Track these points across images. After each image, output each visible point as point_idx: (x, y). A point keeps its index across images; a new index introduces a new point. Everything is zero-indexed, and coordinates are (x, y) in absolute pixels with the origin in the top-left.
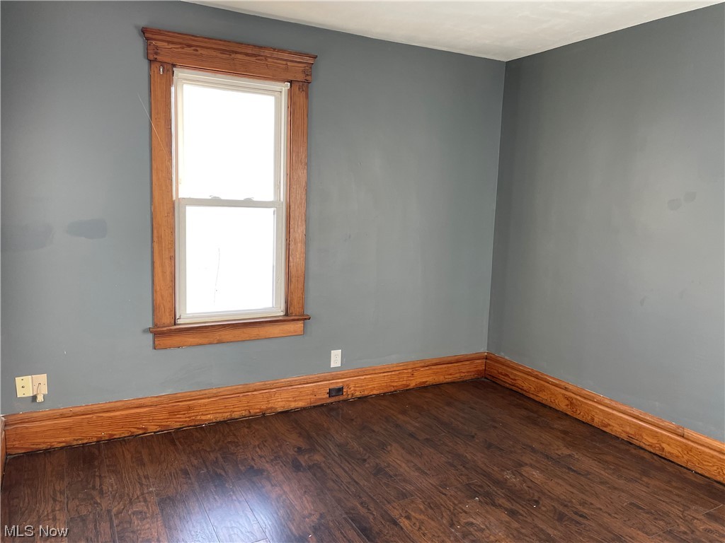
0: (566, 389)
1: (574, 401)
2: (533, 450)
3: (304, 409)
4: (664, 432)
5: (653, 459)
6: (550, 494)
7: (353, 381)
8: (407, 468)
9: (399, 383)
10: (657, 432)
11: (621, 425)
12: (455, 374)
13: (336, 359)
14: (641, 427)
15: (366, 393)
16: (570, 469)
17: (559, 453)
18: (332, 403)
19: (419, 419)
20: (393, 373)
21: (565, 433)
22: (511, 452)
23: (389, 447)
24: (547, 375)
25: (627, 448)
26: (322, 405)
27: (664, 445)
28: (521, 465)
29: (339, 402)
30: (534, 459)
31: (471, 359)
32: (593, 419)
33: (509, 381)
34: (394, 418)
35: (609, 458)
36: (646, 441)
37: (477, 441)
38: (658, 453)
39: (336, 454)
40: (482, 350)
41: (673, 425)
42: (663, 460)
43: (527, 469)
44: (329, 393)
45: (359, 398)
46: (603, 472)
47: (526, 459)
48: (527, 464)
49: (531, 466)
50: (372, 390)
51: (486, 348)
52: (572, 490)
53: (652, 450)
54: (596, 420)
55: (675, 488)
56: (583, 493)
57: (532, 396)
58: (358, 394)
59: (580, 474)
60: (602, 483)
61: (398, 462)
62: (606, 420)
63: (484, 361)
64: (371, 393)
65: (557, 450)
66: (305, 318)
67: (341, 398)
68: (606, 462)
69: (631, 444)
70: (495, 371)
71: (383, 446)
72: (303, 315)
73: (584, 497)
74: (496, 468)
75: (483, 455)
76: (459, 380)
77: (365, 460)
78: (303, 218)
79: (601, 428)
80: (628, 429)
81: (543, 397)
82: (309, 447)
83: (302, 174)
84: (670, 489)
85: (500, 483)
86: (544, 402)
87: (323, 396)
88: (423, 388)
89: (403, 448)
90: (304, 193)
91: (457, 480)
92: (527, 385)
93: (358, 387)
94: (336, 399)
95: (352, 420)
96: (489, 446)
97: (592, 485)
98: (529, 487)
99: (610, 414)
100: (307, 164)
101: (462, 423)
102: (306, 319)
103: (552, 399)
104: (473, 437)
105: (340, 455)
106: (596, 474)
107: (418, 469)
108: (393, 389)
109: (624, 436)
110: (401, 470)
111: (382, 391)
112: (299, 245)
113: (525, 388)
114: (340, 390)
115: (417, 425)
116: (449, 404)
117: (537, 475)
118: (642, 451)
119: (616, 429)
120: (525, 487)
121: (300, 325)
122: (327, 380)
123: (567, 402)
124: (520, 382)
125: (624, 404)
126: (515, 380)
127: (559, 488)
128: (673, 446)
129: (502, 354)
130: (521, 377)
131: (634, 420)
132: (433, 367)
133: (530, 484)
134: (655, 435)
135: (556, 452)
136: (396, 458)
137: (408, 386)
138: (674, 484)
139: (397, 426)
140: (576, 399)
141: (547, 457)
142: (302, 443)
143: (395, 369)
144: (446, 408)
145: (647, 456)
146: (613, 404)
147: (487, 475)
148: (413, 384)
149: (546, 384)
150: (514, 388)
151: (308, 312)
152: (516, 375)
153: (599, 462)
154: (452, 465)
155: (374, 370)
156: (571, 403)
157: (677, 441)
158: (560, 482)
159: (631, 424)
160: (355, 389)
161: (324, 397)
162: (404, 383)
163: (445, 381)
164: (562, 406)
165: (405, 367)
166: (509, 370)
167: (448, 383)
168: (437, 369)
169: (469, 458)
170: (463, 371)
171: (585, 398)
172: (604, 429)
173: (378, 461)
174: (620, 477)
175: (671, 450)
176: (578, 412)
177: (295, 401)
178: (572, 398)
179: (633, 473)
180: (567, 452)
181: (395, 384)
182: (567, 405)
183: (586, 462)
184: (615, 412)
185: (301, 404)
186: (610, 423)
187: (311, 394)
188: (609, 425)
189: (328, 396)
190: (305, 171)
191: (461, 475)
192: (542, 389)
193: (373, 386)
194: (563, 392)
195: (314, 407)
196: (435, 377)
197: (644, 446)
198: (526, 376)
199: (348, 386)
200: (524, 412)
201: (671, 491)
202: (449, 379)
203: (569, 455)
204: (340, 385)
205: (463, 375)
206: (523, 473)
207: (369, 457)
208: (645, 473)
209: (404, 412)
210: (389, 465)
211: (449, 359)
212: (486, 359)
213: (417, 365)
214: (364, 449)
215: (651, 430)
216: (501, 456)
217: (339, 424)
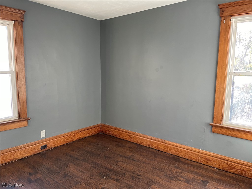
0: (128, 133)
1: (131, 136)
2: (121, 156)
3: (30, 156)
4: (159, 142)
5: (157, 151)
6: (128, 170)
7: (51, 142)
8: (77, 172)
9: (69, 140)
10: (157, 143)
11: (146, 142)
12: (91, 133)
13: (43, 134)
14: (152, 142)
15: (57, 146)
16: (133, 160)
17: (129, 155)
18: (42, 152)
19: (79, 152)
20: (67, 136)
21: (130, 148)
22: (113, 158)
23: (69, 165)
24: (122, 129)
25: (149, 149)
26: (38, 153)
27: (159, 147)
28: (117, 162)
29: (45, 151)
30: (121, 159)
31: (95, 127)
32: (137, 142)
33: (109, 133)
34: (69, 153)
35: (144, 154)
36: (154, 146)
37: (101, 156)
38: (158, 149)
39: (47, 172)
40: (99, 123)
41: (161, 140)
42: (159, 151)
43: (119, 163)
44: (41, 148)
45: (54, 148)
46: (143, 159)
47: (119, 160)
48: (119, 161)
49: (121, 161)
50: (59, 144)
51: (101, 122)
52: (135, 167)
53: (156, 149)
54: (138, 142)
55: (165, 160)
56: (138, 167)
57: (117, 137)
58: (53, 146)
59: (136, 161)
60: (143, 163)
61: (73, 170)
62: (142, 141)
63: (100, 127)
64: (59, 145)
65: (128, 154)
66: (28, 119)
67: (46, 149)
68: (144, 155)
69: (150, 148)
70: (105, 130)
71: (66, 165)
72: (27, 118)
73: (139, 169)
74: (109, 165)
75: (104, 161)
76: (92, 135)
77: (59, 172)
78: (24, 78)
79: (140, 144)
80: (148, 143)
81: (121, 137)
82: (35, 172)
83: (22, 59)
84: (163, 161)
85: (111, 170)
86: (121, 138)
87: (38, 150)
88: (79, 140)
89: (74, 164)
90: (24, 67)
91: (96, 172)
92: (115, 133)
93: (53, 144)
94: (44, 150)
95: (52, 157)
96: (106, 157)
97: (140, 164)
98: (121, 169)
99: (143, 139)
100: (24, 55)
101: (95, 151)
102: (28, 120)
103: (124, 137)
104: (100, 155)
105: (48, 172)
106: (141, 160)
107: (81, 171)
108: (67, 142)
109: (147, 146)
110: (75, 173)
111: (63, 144)
112: (23, 89)
113: (115, 134)
114: (45, 146)
115: (79, 154)
116: (89, 144)
117: (123, 164)
118: (153, 149)
119: (145, 144)
120: (120, 170)
121: (26, 122)
122: (40, 143)
123: (129, 137)
124: (113, 132)
125: (146, 135)
126: (111, 132)
127: (131, 167)
128: (162, 147)
129: (106, 124)
130: (113, 131)
131: (150, 140)
132: (82, 132)
133: (122, 168)
134: (157, 144)
135: (128, 155)
136: (72, 169)
137: (73, 140)
138: (164, 159)
139: (71, 156)
140: (132, 136)
141: (125, 157)
142: (31, 171)
143: (68, 134)
144: (88, 146)
145: (155, 151)
146: (143, 136)
147: (106, 168)
148: (75, 139)
149: (122, 132)
150: (111, 135)
151: (29, 116)
152: (111, 130)
153: (141, 156)
154: (93, 167)
155: (60, 136)
156: (130, 137)
157: (163, 144)
158: (131, 165)
159: (149, 141)
160: (52, 145)
161: (39, 150)
162: (72, 139)
163: (87, 136)
164: (127, 138)
165: (72, 133)
166: (109, 129)
167: (88, 137)
168: (84, 132)
169: (99, 163)
170: (93, 131)
171: (135, 135)
172: (141, 144)
173: (65, 172)
174: (148, 159)
175: (161, 148)
176: (133, 140)
177: (26, 154)
178: (130, 136)
179: (152, 157)
180: (131, 154)
181: (68, 140)
182: (129, 138)
183: (138, 157)
184: (144, 138)
185: (29, 155)
186: (143, 142)
187: (33, 150)
188: (143, 143)
189: (41, 149)
190: (24, 58)
191: (98, 170)
192: (121, 134)
193: (60, 142)
194: (128, 134)
195: (35, 155)
196: (83, 135)
197: (153, 147)
198: (115, 130)
199: (49, 144)
200: (116, 143)
201: (164, 161)
202: (88, 135)
204: (45, 144)
205: (93, 133)
206: (119, 165)
207: (61, 171)
208: (155, 157)
209: (73, 151)
210: (69, 172)
211: (88, 128)
212: (101, 126)
213: (76, 132)
214: (59, 168)
215: (155, 142)
216: (110, 160)
217: (47, 160)
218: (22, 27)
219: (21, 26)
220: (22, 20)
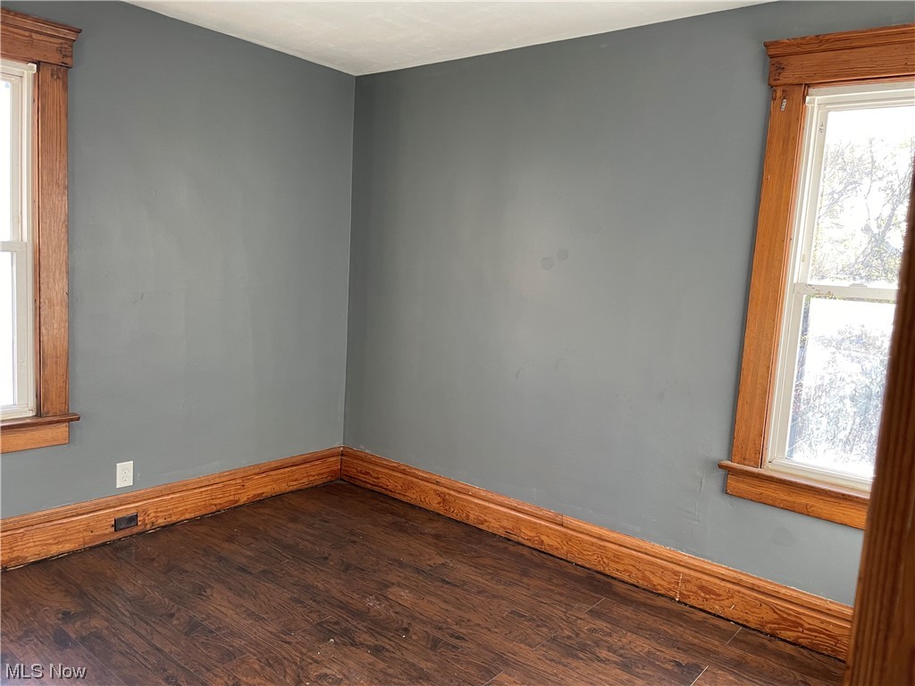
0: (437, 483)
1: (447, 497)
2: (401, 565)
3: (72, 554)
4: (543, 523)
5: (532, 554)
6: (421, 617)
7: (153, 503)
8: (235, 616)
9: (222, 500)
10: (536, 523)
11: (498, 520)
12: (302, 478)
13: (125, 474)
14: (519, 519)
15: (174, 519)
16: (443, 581)
17: (431, 563)
18: (120, 539)
19: (253, 546)
20: (215, 486)
21: (437, 537)
22: (375, 571)
23: (209, 591)
24: (415, 469)
25: (506, 545)
26: (104, 544)
27: (543, 538)
28: (387, 587)
29: (132, 536)
30: (402, 575)
31: (322, 458)
32: (468, 516)
33: (370, 480)
34: (217, 548)
35: (487, 561)
36: (526, 535)
37: (332, 563)
38: (537, 547)
39: (127, 614)
40: (336, 445)
41: (550, 514)
42: (542, 555)
43: (394, 589)
44: (115, 526)
45: (162, 527)
46: (480, 580)
47: (392, 578)
48: (393, 584)
49: (399, 585)
50: (183, 514)
51: (342, 442)
52: (446, 607)
53: (530, 544)
54: (472, 516)
55: (557, 585)
56: (458, 608)
57: (398, 497)
58: (161, 522)
59: (455, 585)
60: (479, 593)
61: (223, 609)
62: (483, 516)
63: (340, 458)
64: (183, 518)
65: (429, 560)
66: (70, 419)
67: (135, 530)
68: (484, 566)
69: (509, 540)
70: (354, 471)
71: (200, 591)
72: (68, 414)
73: (462, 613)
74: (355, 596)
75: (338, 581)
76: (306, 487)
77: (172, 615)
78: (64, 268)
79: (477, 526)
80: (505, 523)
81: (412, 496)
82: (82, 610)
83: (60, 202)
84: (552, 588)
85: (360, 615)
86: (413, 502)
87: (105, 531)
88: (259, 503)
89: (230, 589)
90: (64, 230)
91: (306, 620)
92: (392, 483)
93: (161, 511)
94: (127, 532)
95: (153, 560)
96: (348, 568)
97: (468, 596)
98: (396, 613)
99: (486, 508)
100: (67, 187)
101: (311, 543)
102: (72, 420)
103: (422, 497)
104: (326, 558)
105: (132, 614)
106: (474, 582)
107: (251, 614)
108: (214, 509)
109: (501, 532)
110: (227, 620)
111: (198, 514)
112: (58, 308)
113: (390, 487)
114: (132, 519)
115: (249, 553)
116: (294, 520)
117: (405, 596)
118: (521, 547)
119: (493, 525)
120: (393, 614)
121: (62, 430)
122: (110, 508)
123: (439, 499)
124: (383, 480)
125: (501, 495)
126: (378, 478)
127: (432, 608)
128: (552, 538)
129: (362, 447)
130: (385, 474)
131: (512, 512)
132: (271, 473)
133: (398, 609)
134: (534, 527)
135: (428, 562)
136: (221, 606)
137: (237, 501)
138: (555, 581)
139: (221, 559)
140: (449, 494)
141: (418, 571)
142: (72, 608)
143: (218, 480)
144: (290, 525)
145: (526, 552)
146: (490, 496)
147: (343, 606)
148: (243, 499)
149: (415, 480)
150: (376, 489)
151: (76, 408)
152: (378, 472)
153: (475, 567)
154: (297, 601)
155: (186, 485)
156: (444, 499)
157: (557, 531)
158: (433, 599)
159: (509, 517)
160: (155, 514)
161: (107, 532)
162: (231, 498)
163: (288, 490)
164: (434, 504)
165: (231, 477)
166: (371, 466)
167: (292, 492)
168: (277, 475)
169: (321, 587)
170: (313, 473)
171: (459, 492)
172: (481, 527)
173: (191, 613)
174: (499, 581)
175: (550, 542)
176: (452, 509)
177: (57, 543)
178: (445, 494)
179: (512, 575)
180: (440, 560)
181: (218, 501)
182: (439, 503)
183: (462, 570)
184: (491, 505)
185: (68, 547)
186: (486, 518)
187: (85, 530)
188: (486, 521)
189: (113, 529)
190: (65, 198)
191: (311, 612)
192: (410, 486)
193: (185, 507)
194: (435, 487)
195: (90, 548)
196: (274, 486)
197: (520, 539)
198: (391, 472)
199: (145, 512)
200: (390, 518)
201: (552, 590)
202: (294, 486)
203: (443, 564)
204: (132, 513)
205: (312, 478)
206: (390, 596)
207: (179, 609)
208: (525, 573)
209: (230, 539)
210: (208, 616)
211: (294, 460)
212: (342, 455)
213: (250, 473)
214: (171, 599)
215: (530, 522)
216: (362, 579)
217: (132, 568)
218: (65, 87)
219: (60, 83)
220: (67, 60)
